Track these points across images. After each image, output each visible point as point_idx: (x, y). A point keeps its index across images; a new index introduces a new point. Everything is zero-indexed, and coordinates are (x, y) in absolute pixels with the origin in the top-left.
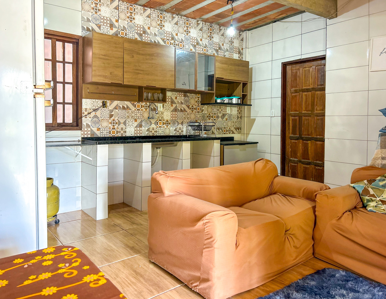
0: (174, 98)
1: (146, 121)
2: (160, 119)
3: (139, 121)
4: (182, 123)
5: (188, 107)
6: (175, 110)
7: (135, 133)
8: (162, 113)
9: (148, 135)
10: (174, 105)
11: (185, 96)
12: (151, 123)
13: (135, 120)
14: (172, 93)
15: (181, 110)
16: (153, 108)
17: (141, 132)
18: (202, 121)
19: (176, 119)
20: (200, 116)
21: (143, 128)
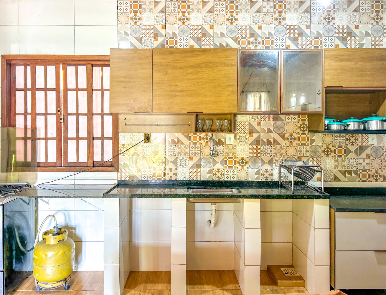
0: (254, 124)
1: (207, 159)
2: (230, 155)
3: (195, 159)
4: (270, 162)
5: (283, 137)
6: (258, 142)
7: (190, 176)
8: (234, 147)
9: (211, 179)
10: (255, 135)
11: (275, 120)
12: (215, 162)
13: (190, 157)
14: (251, 117)
15: (269, 142)
16: (218, 141)
17: (199, 174)
18: (311, 159)
19: (259, 155)
20: (308, 150)
21: (202, 169)
